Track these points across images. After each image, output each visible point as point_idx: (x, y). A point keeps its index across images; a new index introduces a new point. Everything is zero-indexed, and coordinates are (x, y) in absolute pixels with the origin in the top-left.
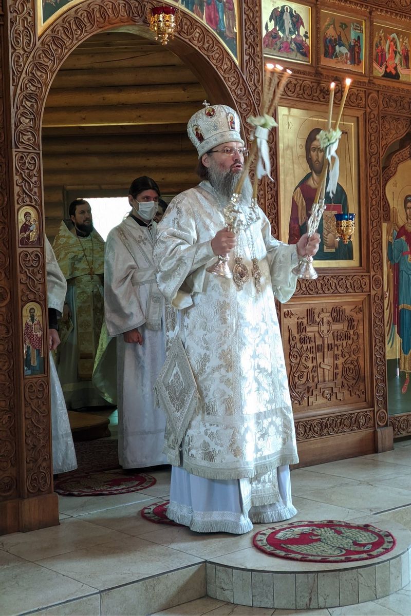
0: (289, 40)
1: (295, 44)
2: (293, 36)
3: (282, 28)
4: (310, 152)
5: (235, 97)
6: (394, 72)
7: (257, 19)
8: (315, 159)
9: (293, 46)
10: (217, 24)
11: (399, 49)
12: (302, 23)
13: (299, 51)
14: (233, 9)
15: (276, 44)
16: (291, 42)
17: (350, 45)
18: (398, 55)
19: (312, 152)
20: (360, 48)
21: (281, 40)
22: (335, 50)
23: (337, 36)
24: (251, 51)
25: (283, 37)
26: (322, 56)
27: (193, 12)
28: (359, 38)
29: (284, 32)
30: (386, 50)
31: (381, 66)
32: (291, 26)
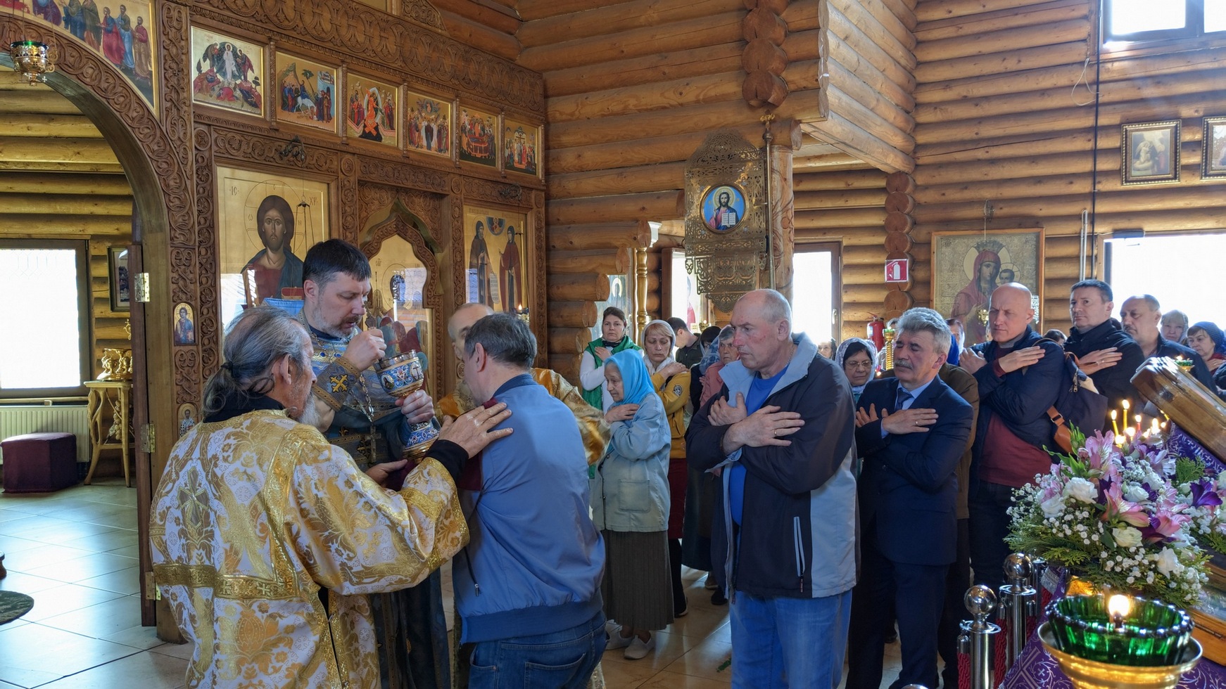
0: (232, 86)
1: (241, 91)
2: (238, 82)
3: (222, 70)
4: (263, 224)
5: (150, 154)
6: (374, 133)
7: (184, 57)
8: (271, 233)
9: (238, 93)
10: (121, 58)
11: (381, 106)
12: (251, 67)
13: (247, 101)
14: (145, 41)
15: (214, 90)
16: (235, 88)
17: (317, 98)
18: (379, 113)
19: (266, 224)
20: (330, 102)
21: (220, 85)
22: (296, 102)
23: (299, 87)
24: (174, 95)
25: (223, 82)
26: (279, 109)
27: (83, 40)
28: (328, 89)
29: (224, 75)
30: (365, 106)
31: (358, 124)
32: (234, 69)
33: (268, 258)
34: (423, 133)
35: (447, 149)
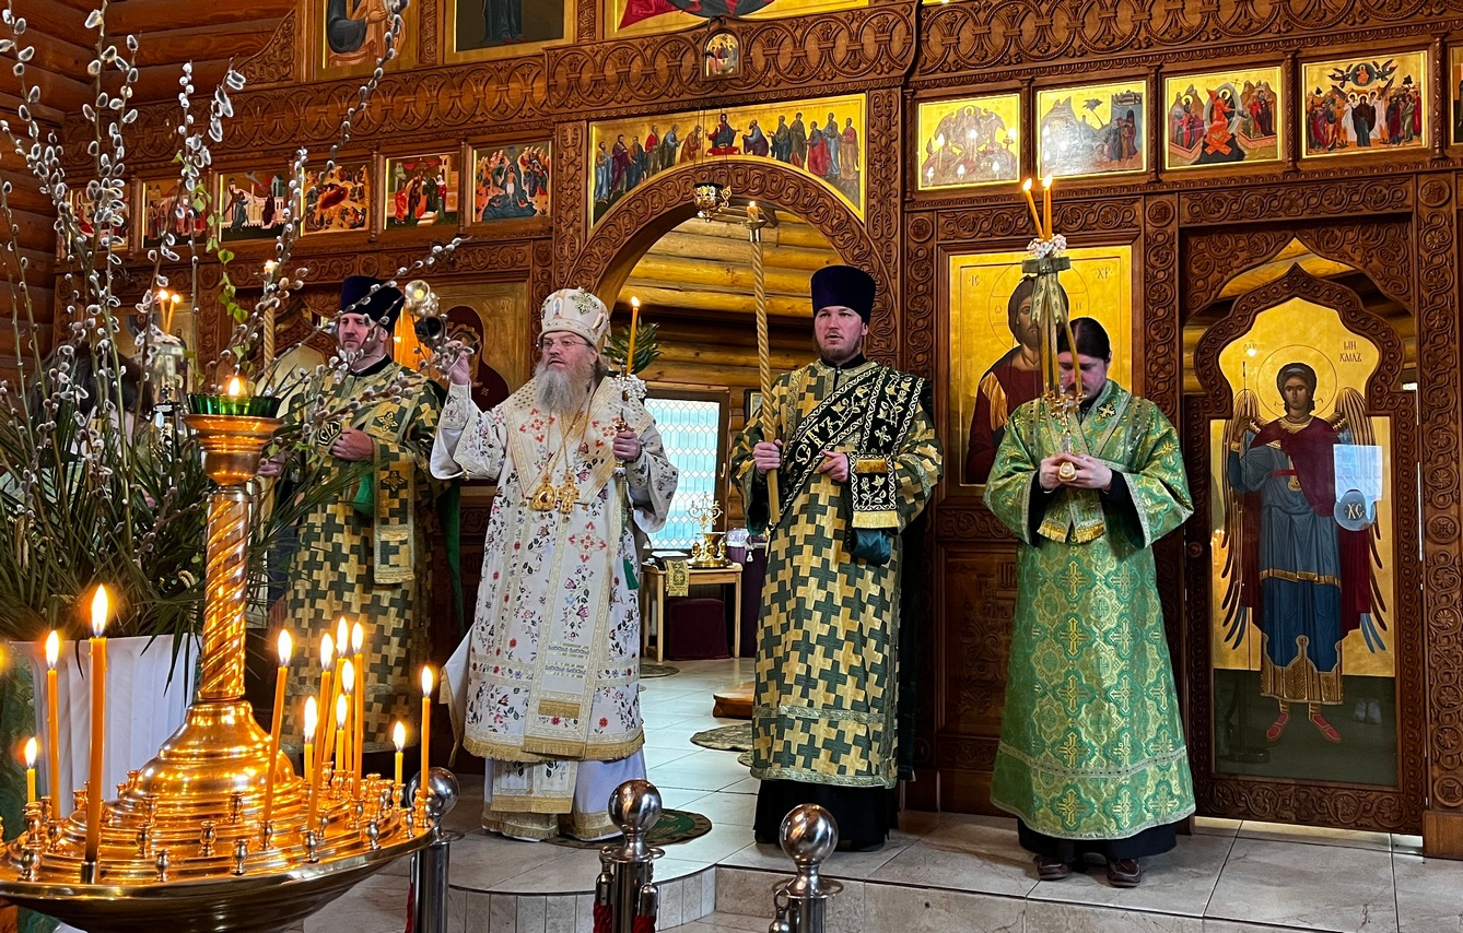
2: (982, 148)
4: (1018, 315)
6: (1227, 151)
7: (894, 145)
8: (1030, 324)
10: (826, 168)
11: (1240, 107)
12: (1000, 124)
15: (948, 167)
16: (977, 158)
18: (1237, 118)
19: (1023, 315)
20: (1132, 131)
21: (957, 159)
24: (879, 190)
25: (960, 154)
27: (787, 162)
28: (1131, 114)
30: (1205, 116)
31: (1188, 148)
33: (1024, 356)
34: (1348, 122)
35: (1418, 132)
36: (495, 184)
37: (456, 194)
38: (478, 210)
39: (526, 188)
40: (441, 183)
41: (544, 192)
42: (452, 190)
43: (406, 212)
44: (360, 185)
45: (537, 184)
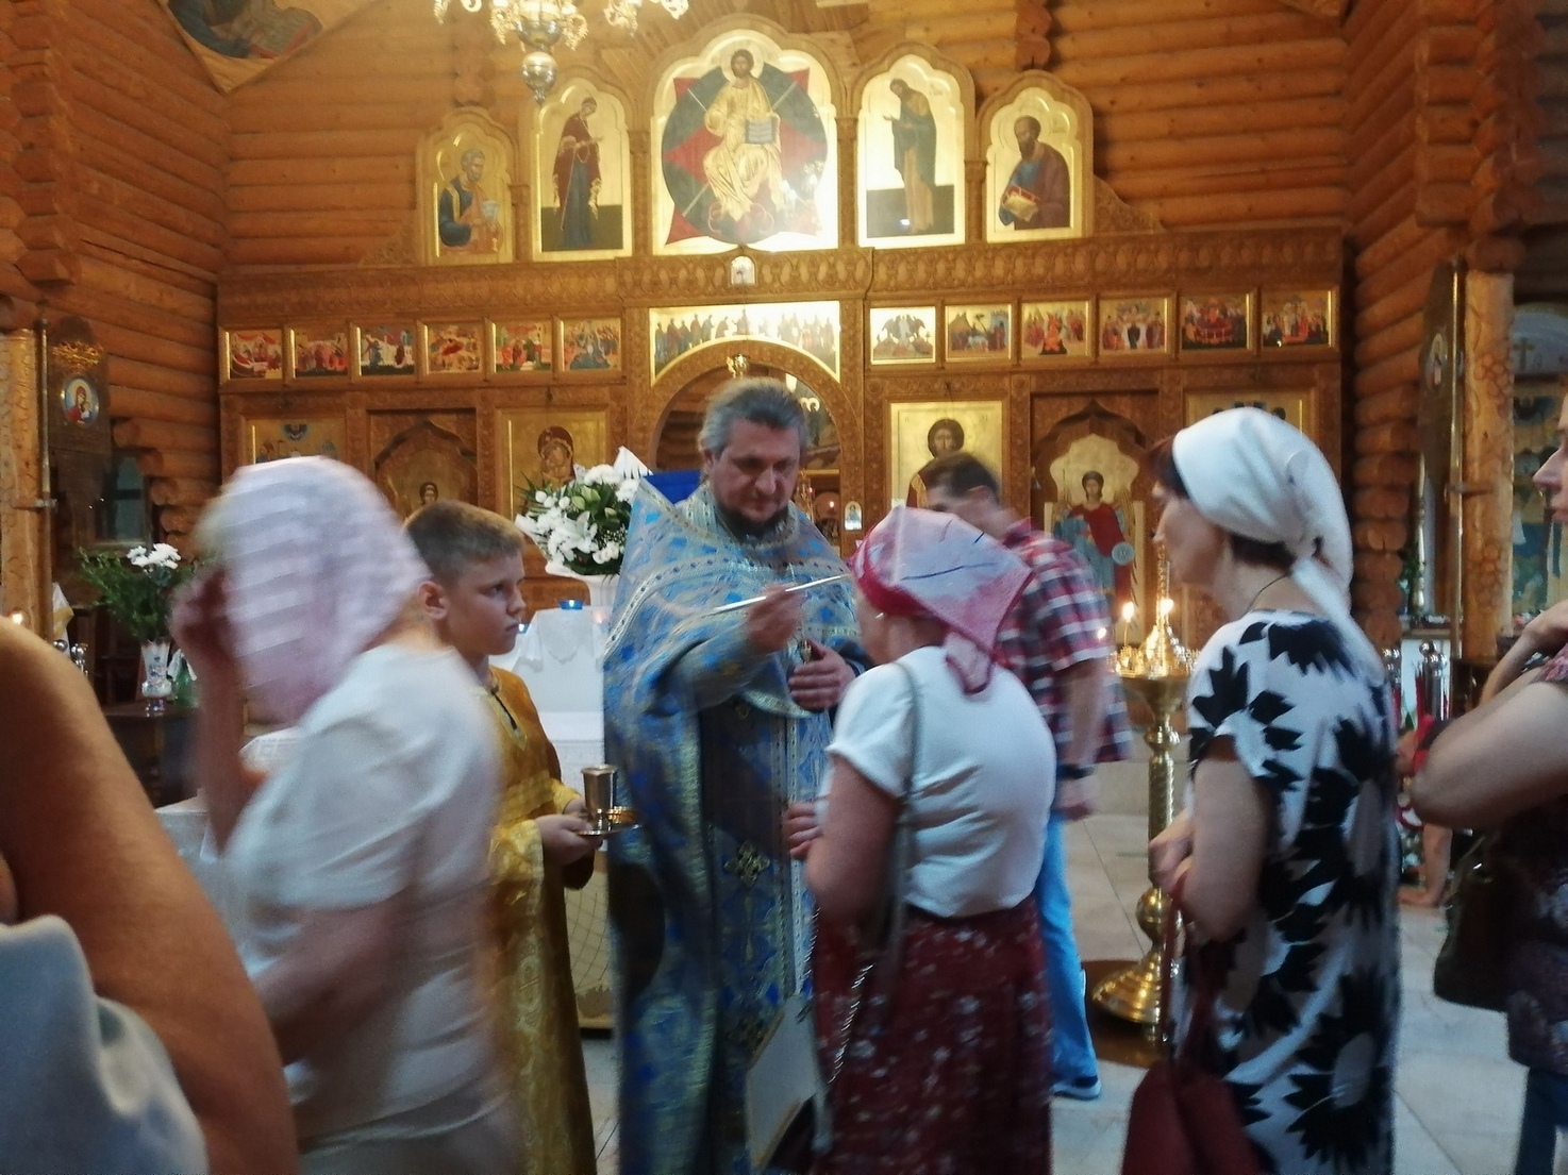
2: (911, 339)
3: (897, 334)
6: (1057, 348)
7: (858, 335)
8: (941, 447)
11: (1065, 324)
12: (923, 326)
17: (989, 335)
18: (1064, 329)
19: (936, 441)
20: (1002, 334)
22: (968, 343)
23: (970, 330)
24: (850, 363)
25: (898, 342)
28: (1002, 324)
29: (899, 338)
30: (1045, 328)
31: (1035, 346)
32: (908, 331)
34: (1125, 336)
35: (1163, 343)
36: (579, 345)
37: (549, 351)
38: (566, 363)
39: (602, 350)
40: (537, 343)
41: (615, 352)
42: (546, 347)
43: (511, 361)
44: (473, 340)
45: (610, 346)
